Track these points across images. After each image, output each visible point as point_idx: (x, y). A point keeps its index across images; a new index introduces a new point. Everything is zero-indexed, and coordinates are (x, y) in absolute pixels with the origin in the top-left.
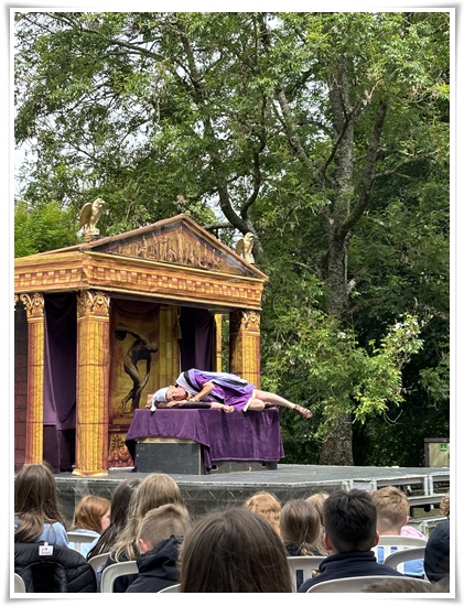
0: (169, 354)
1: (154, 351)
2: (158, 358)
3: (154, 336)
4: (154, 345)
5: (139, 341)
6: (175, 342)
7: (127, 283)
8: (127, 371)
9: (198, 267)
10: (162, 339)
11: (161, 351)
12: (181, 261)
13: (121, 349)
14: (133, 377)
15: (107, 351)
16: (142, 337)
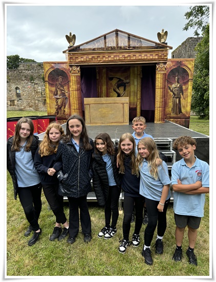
0: (136, 83)
1: (128, 83)
2: (130, 85)
3: (128, 77)
4: (127, 81)
5: (120, 80)
6: (139, 78)
7: (87, 61)
8: (115, 90)
9: (127, 49)
10: (132, 78)
11: (131, 82)
12: (116, 49)
13: (111, 84)
14: (117, 92)
15: (79, 86)
16: (122, 78)
